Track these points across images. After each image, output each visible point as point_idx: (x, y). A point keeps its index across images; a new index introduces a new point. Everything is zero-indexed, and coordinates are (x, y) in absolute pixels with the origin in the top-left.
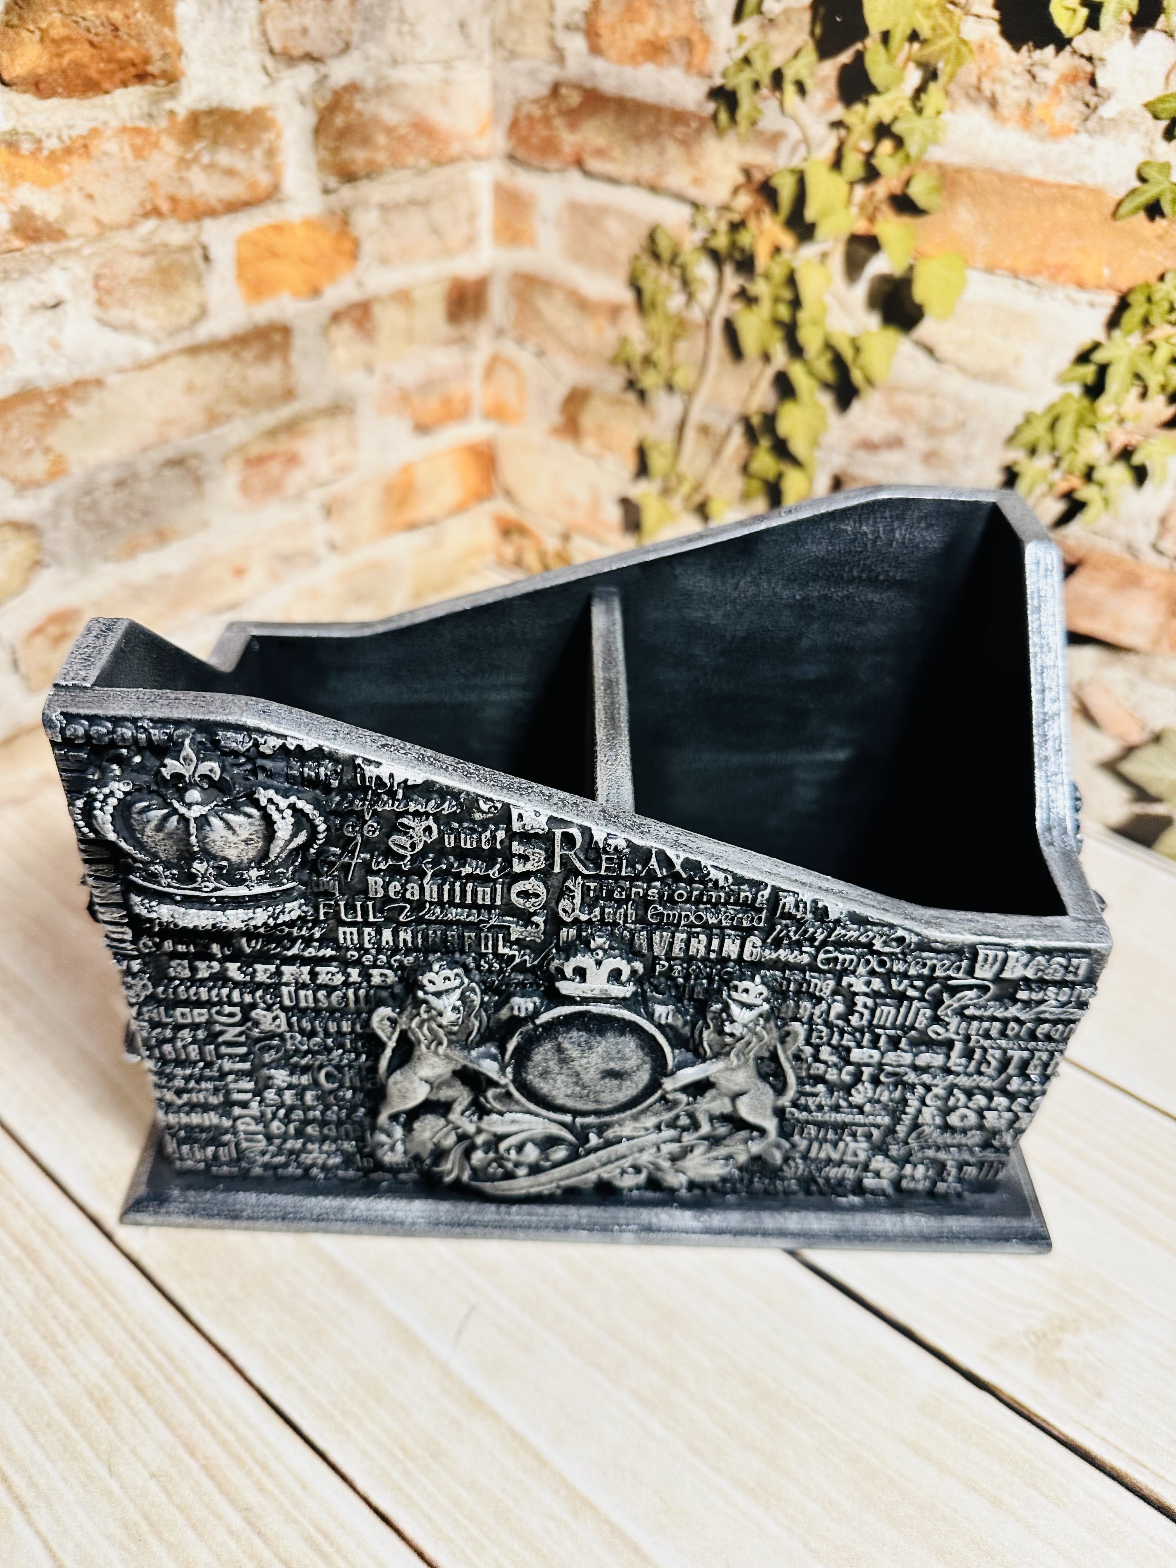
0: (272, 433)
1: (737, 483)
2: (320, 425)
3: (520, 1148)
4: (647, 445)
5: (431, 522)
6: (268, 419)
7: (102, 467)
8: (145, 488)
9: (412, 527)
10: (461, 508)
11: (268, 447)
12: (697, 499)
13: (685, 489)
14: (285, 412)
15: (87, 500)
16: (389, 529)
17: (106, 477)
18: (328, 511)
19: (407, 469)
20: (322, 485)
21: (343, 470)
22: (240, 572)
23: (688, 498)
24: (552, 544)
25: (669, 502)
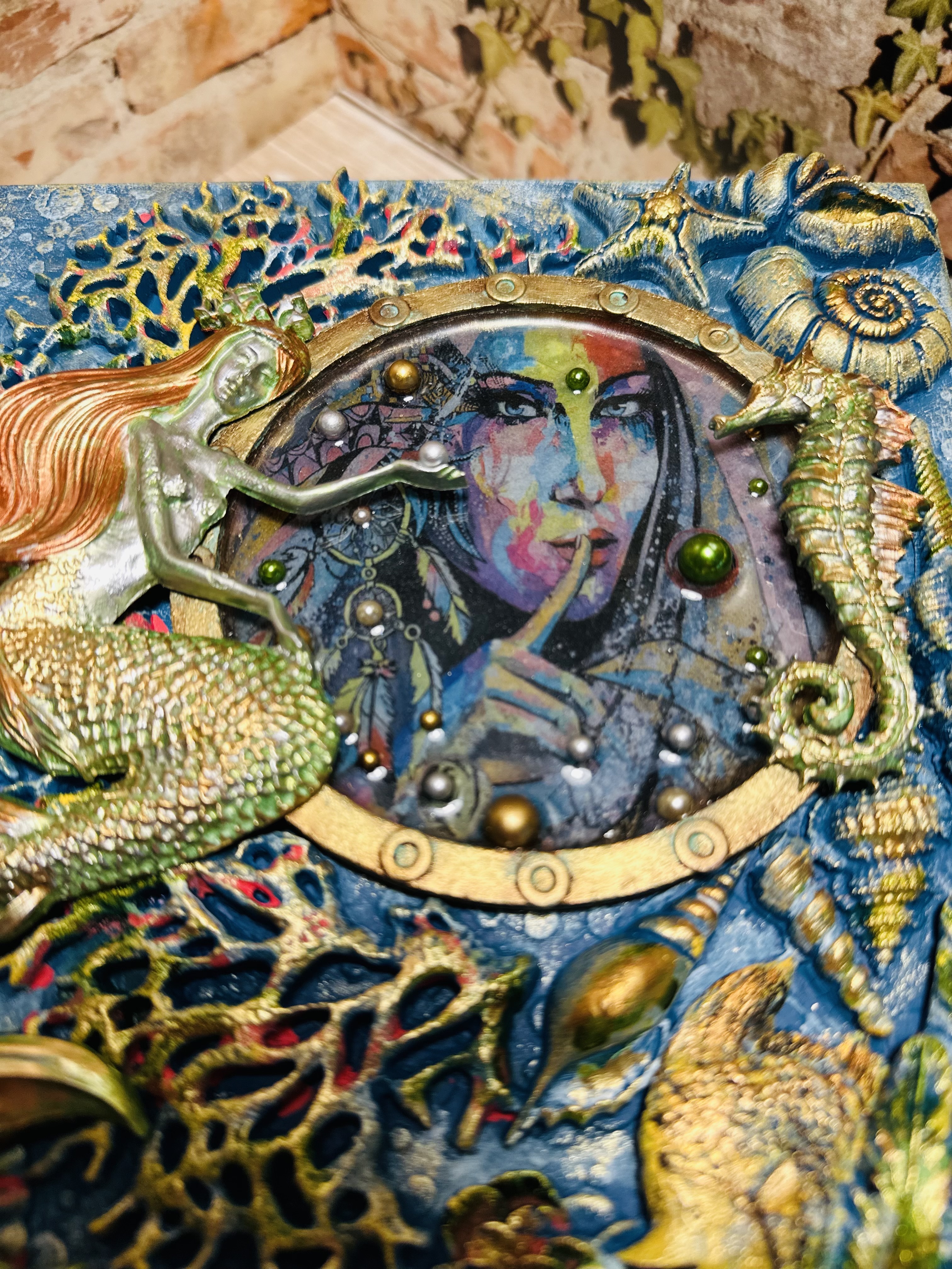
1: (578, 22)
5: (257, 54)
10: (291, 32)
12: (537, 36)
13: (523, 23)
16: (202, 74)
18: (116, 68)
20: (99, 37)
22: (25, 158)
23: (526, 35)
24: (397, 74)
25: (507, 37)
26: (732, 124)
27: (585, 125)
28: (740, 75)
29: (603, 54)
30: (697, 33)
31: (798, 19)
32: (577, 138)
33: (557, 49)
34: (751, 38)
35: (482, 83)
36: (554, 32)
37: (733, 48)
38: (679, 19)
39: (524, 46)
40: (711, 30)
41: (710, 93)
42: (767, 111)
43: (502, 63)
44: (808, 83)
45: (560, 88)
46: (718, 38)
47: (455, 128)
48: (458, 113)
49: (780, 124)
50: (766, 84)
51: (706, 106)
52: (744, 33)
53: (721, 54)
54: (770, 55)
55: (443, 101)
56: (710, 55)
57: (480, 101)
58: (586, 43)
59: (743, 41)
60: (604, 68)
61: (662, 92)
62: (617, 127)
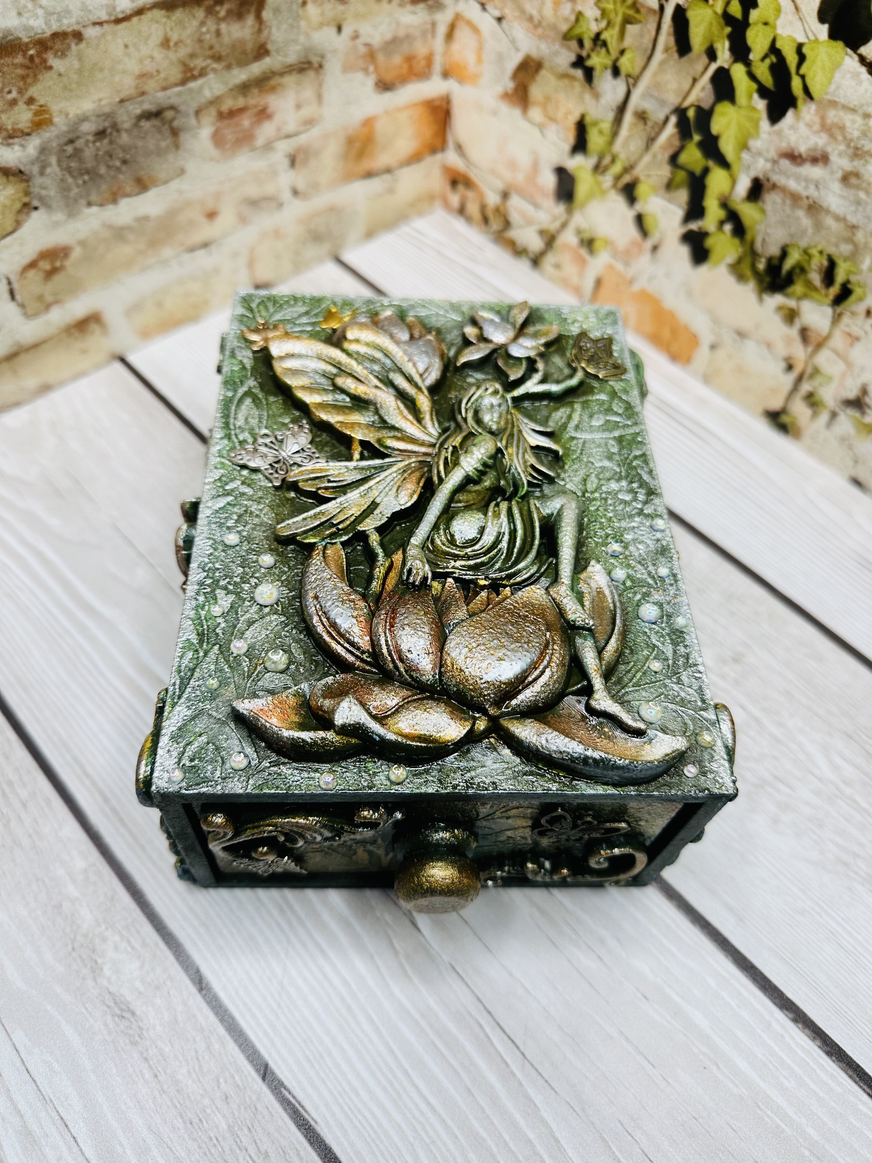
0: (244, 88)
2: (289, 80)
4: (588, 120)
5: (388, 171)
6: (240, 75)
7: (84, 119)
8: (124, 138)
9: (369, 175)
10: (415, 158)
11: (241, 102)
12: (627, 179)
13: (617, 168)
14: (256, 69)
15: (70, 149)
16: (348, 177)
17: (88, 127)
18: (293, 161)
19: (369, 123)
20: (288, 136)
21: (309, 123)
22: (211, 215)
24: (493, 199)
25: (601, 178)
26: (784, 254)
27: (655, 248)
28: (798, 219)
29: (683, 195)
30: (767, 185)
31: (853, 180)
32: (645, 258)
33: (642, 190)
34: (812, 192)
35: (570, 212)
36: (642, 178)
37: (795, 198)
38: (753, 174)
39: (614, 186)
40: (779, 184)
41: (769, 231)
42: (815, 246)
43: (591, 196)
44: (854, 227)
45: (640, 219)
46: (784, 190)
47: (536, 244)
48: (542, 233)
49: (825, 257)
50: (818, 226)
51: (764, 240)
52: (807, 188)
53: (784, 202)
54: (825, 205)
55: (530, 222)
56: (774, 202)
57: (564, 225)
58: (669, 186)
59: (804, 194)
60: (680, 206)
61: (728, 228)
62: (684, 252)
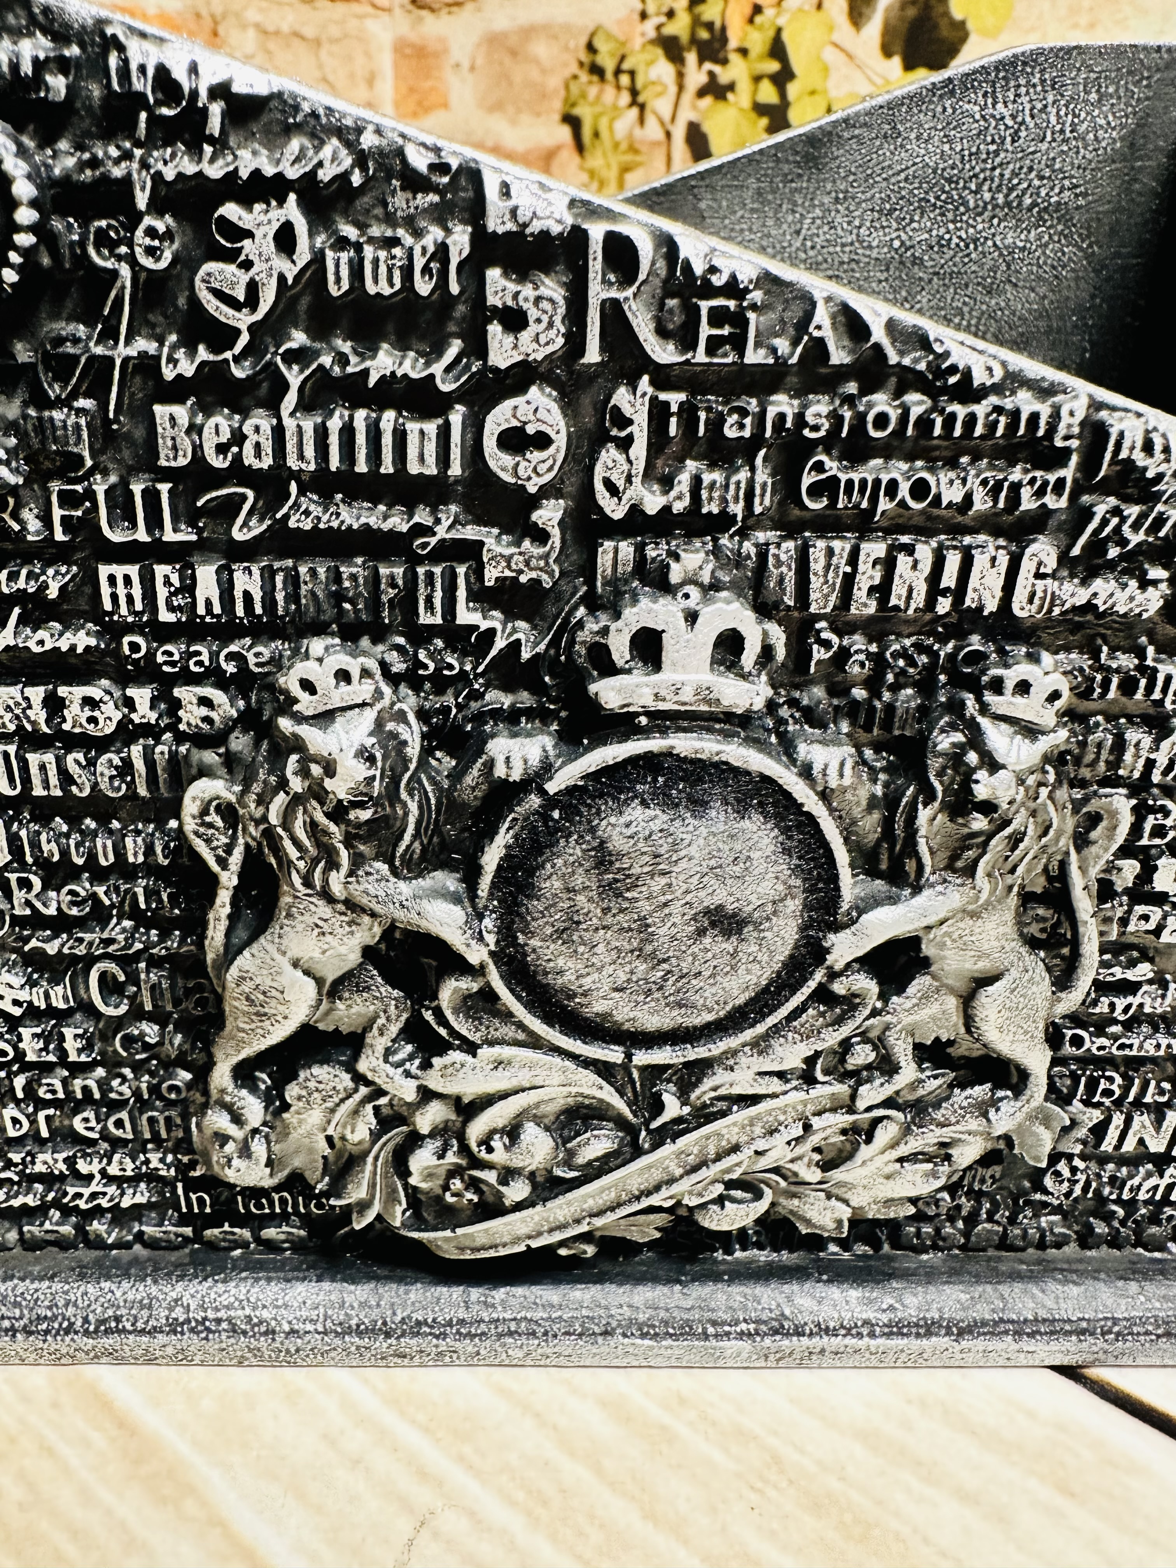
3: (513, 1132)
